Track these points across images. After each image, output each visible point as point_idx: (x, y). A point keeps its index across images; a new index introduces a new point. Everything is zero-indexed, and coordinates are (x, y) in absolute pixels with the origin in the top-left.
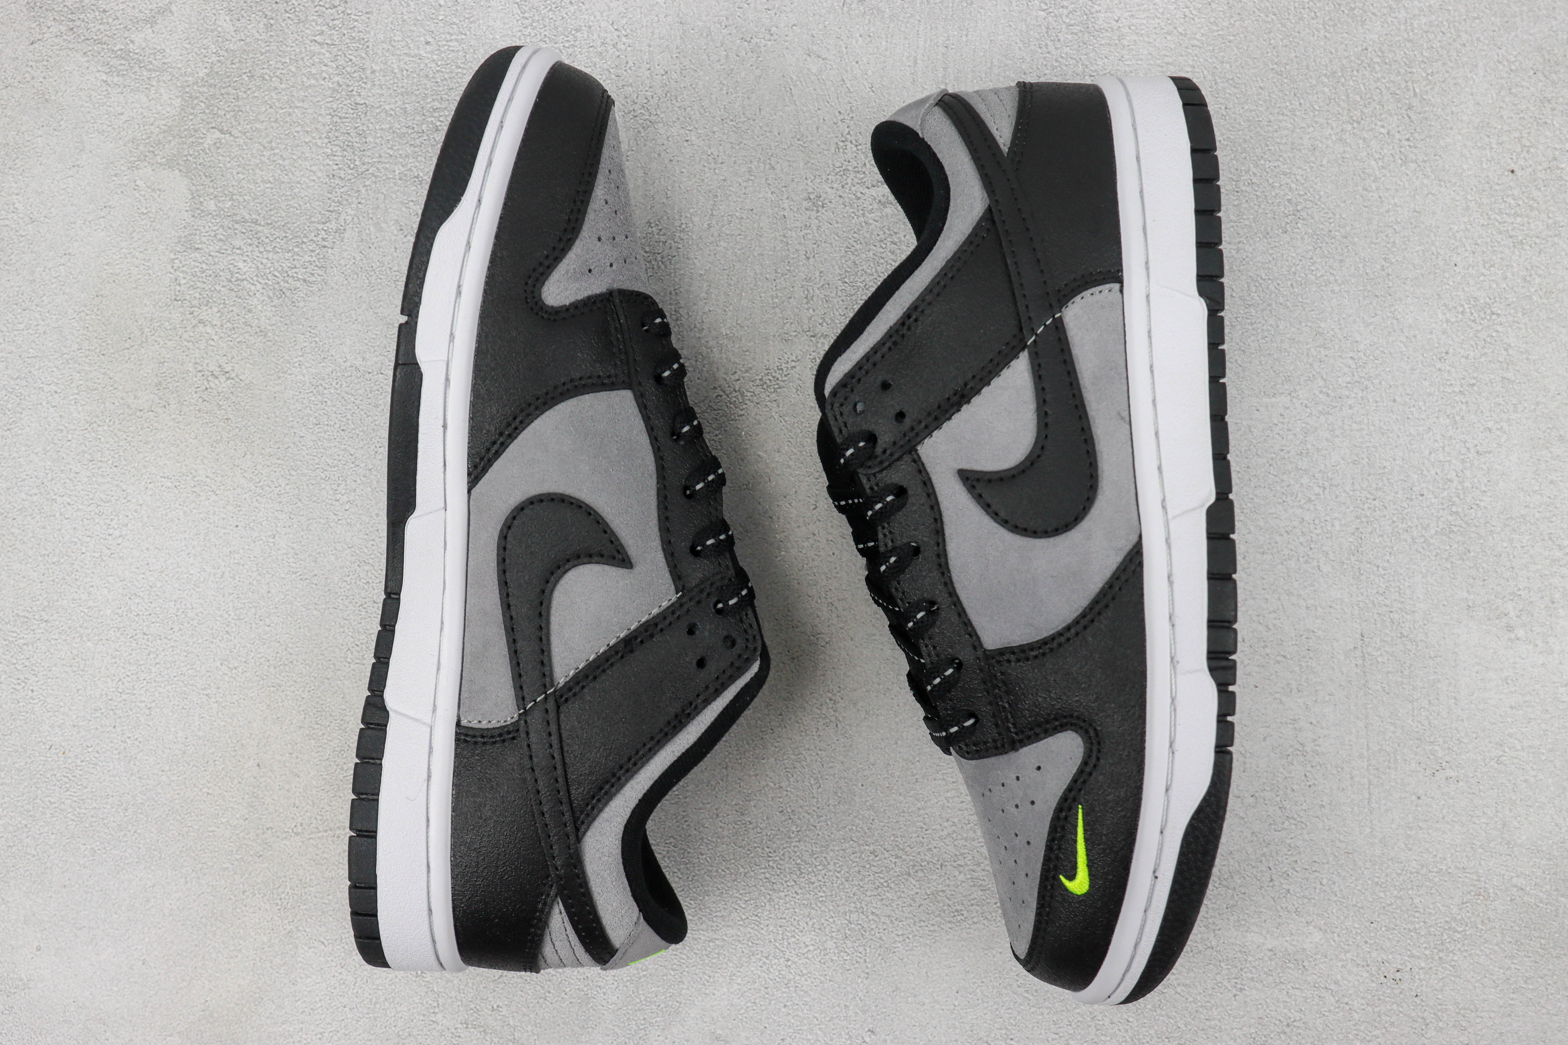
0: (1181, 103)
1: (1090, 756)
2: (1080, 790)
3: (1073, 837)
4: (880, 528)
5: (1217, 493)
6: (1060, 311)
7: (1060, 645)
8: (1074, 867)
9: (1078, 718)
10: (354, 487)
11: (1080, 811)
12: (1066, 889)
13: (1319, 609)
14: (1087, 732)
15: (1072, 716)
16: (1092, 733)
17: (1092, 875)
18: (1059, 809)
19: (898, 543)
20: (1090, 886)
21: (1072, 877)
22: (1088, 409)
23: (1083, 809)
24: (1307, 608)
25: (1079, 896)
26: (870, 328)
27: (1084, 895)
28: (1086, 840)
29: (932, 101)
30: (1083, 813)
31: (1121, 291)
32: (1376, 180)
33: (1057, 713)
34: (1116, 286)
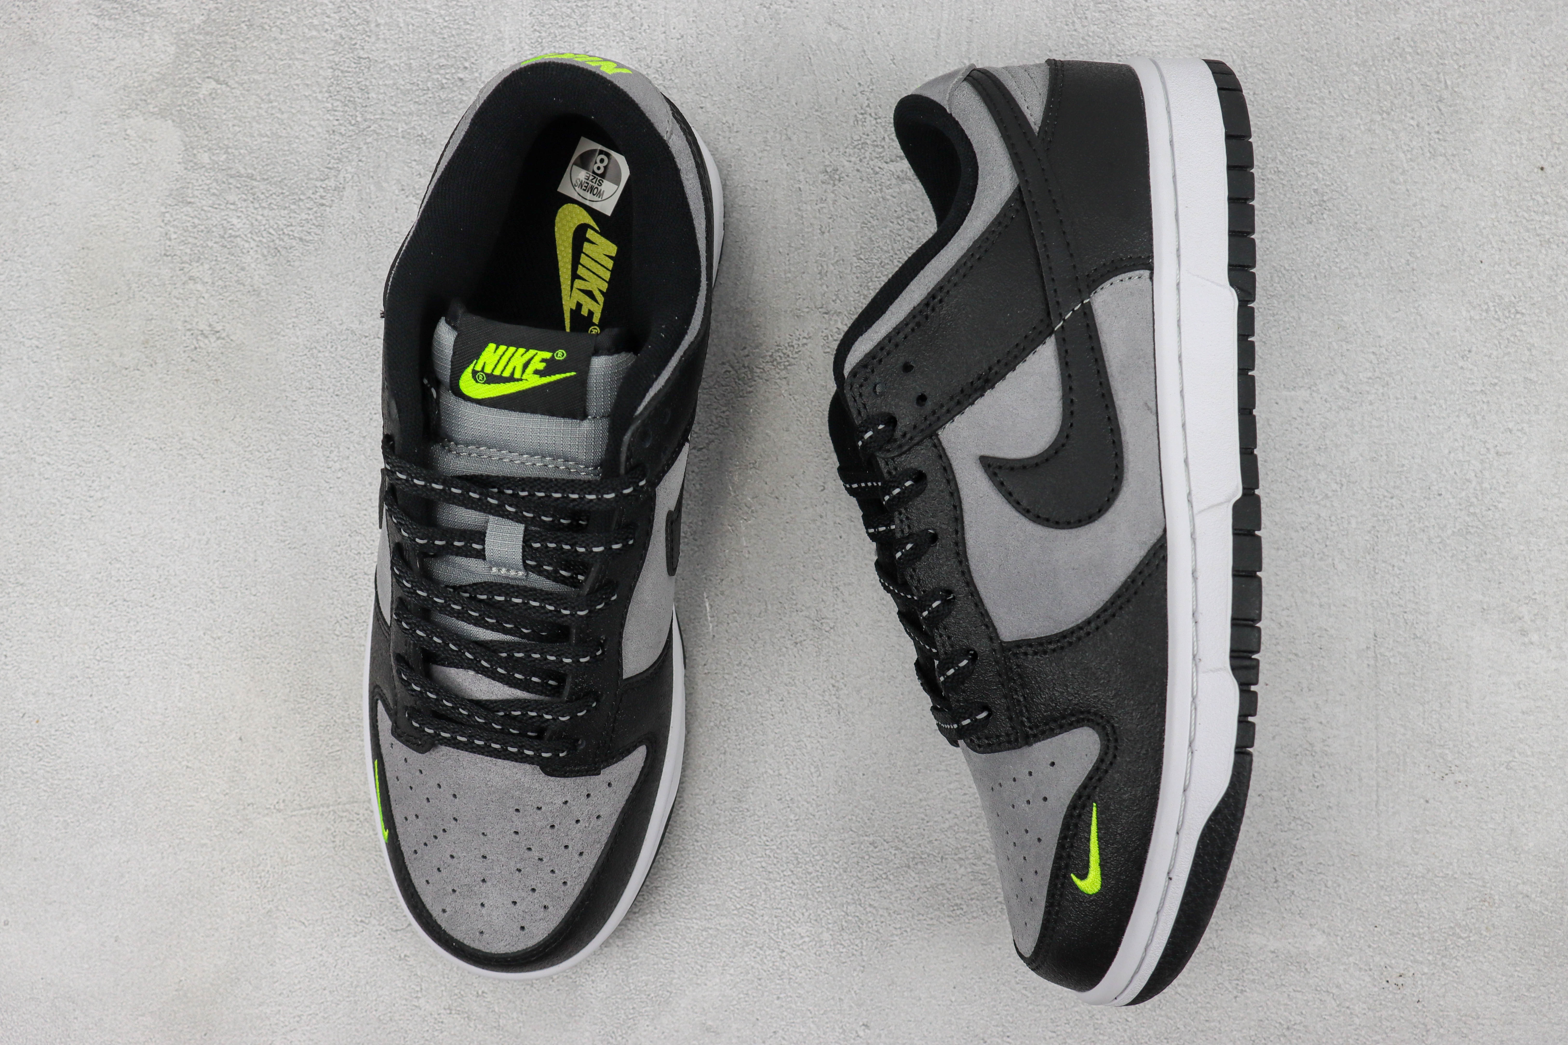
0: (1216, 88)
1: (1106, 754)
2: (1095, 788)
3: (1086, 835)
4: (896, 513)
5: (1244, 489)
6: (1089, 297)
7: (1079, 639)
8: (1087, 866)
9: (1095, 714)
10: (347, 454)
11: (1095, 809)
12: (1077, 888)
13: (1332, 607)
14: (1104, 728)
15: (1089, 712)
16: (1109, 729)
17: (1104, 875)
18: (1072, 807)
19: (915, 530)
20: (1102, 886)
21: (1083, 876)
22: (1115, 399)
23: (1097, 807)
24: (1321, 606)
25: (1090, 896)
26: (893, 308)
27: (1096, 895)
28: (1100, 839)
29: (960, 76)
30: (1097, 811)
31: (1151, 278)
32: (1404, 172)
33: (1073, 709)
34: (1147, 273)
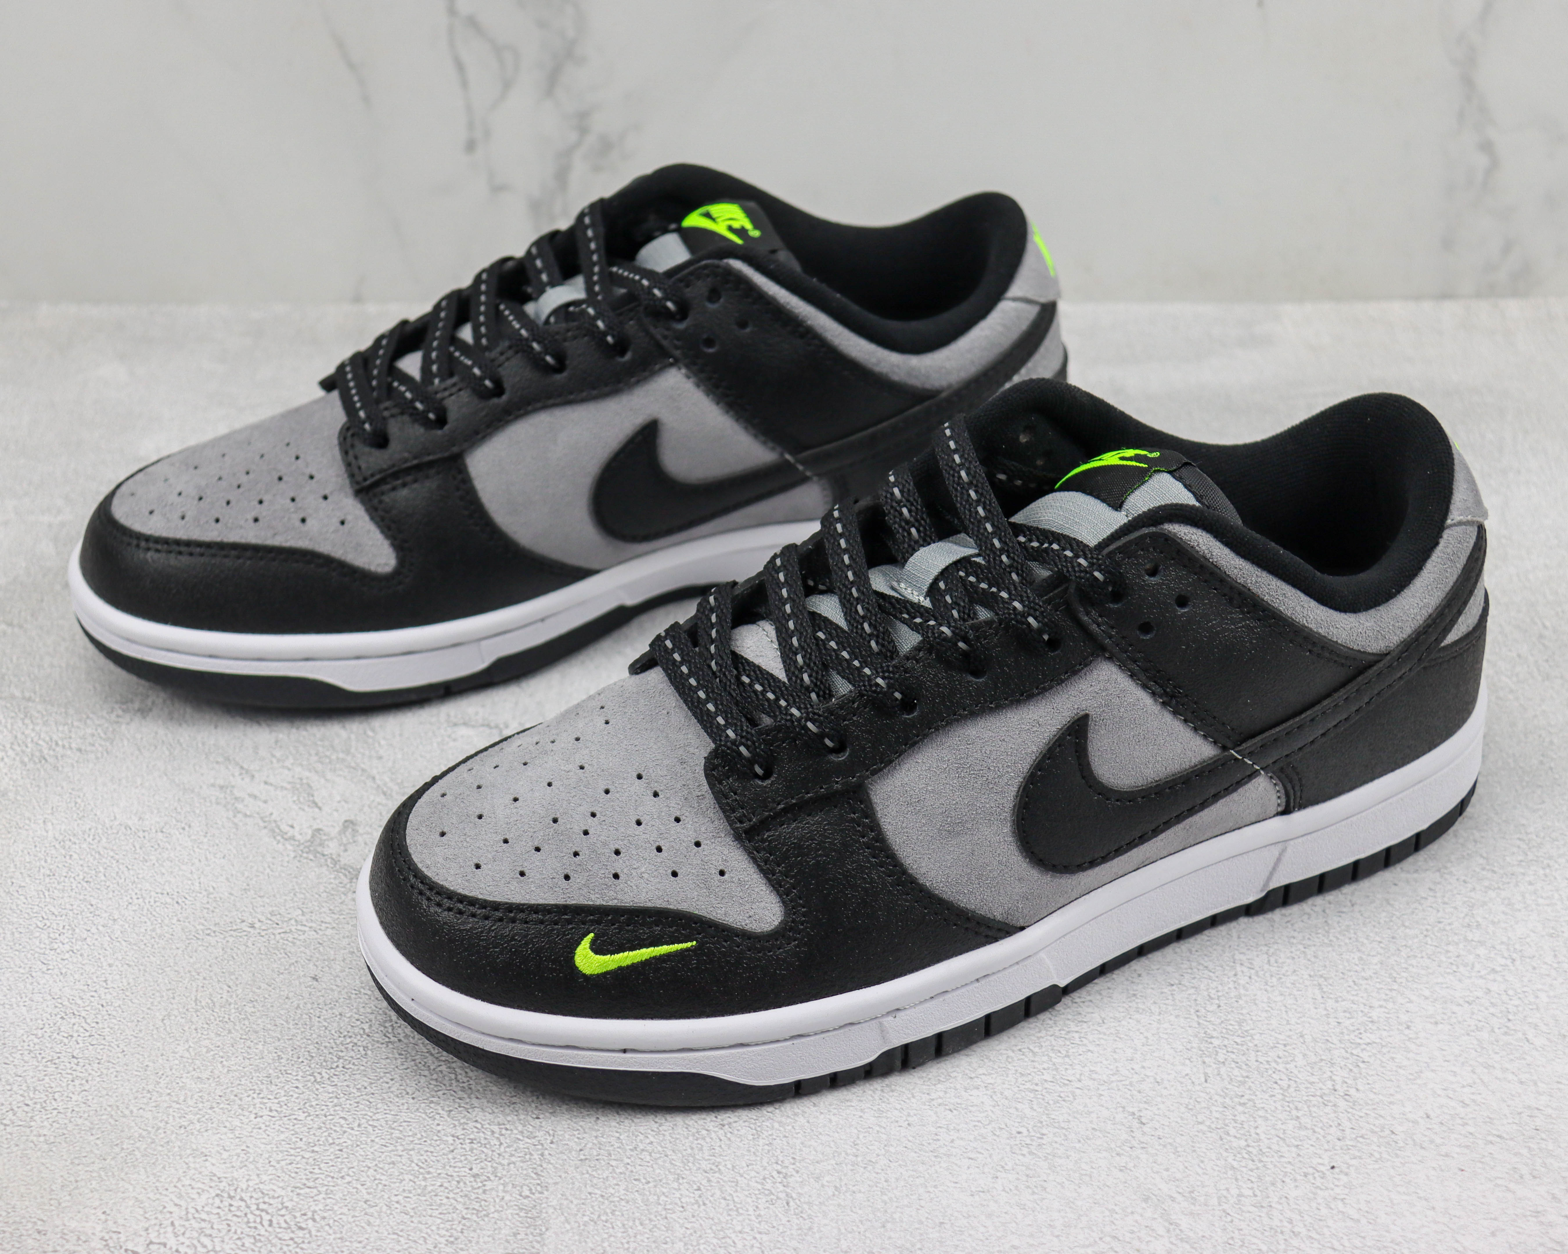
13: (1540, 1084)
24: (1521, 1083)
